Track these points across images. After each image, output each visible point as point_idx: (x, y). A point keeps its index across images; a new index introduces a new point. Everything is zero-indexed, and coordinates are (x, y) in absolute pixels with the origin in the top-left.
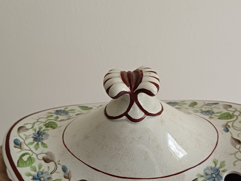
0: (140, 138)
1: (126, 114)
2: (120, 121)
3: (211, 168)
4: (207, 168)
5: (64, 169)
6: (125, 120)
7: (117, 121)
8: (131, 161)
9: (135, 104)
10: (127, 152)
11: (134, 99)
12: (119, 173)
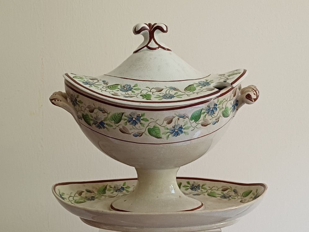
0: (155, 58)
1: (147, 46)
2: (143, 51)
3: (204, 82)
4: (201, 82)
5: (104, 82)
6: (146, 50)
7: (140, 52)
8: (149, 71)
9: (152, 40)
10: (146, 66)
11: (152, 36)
12: (141, 78)
